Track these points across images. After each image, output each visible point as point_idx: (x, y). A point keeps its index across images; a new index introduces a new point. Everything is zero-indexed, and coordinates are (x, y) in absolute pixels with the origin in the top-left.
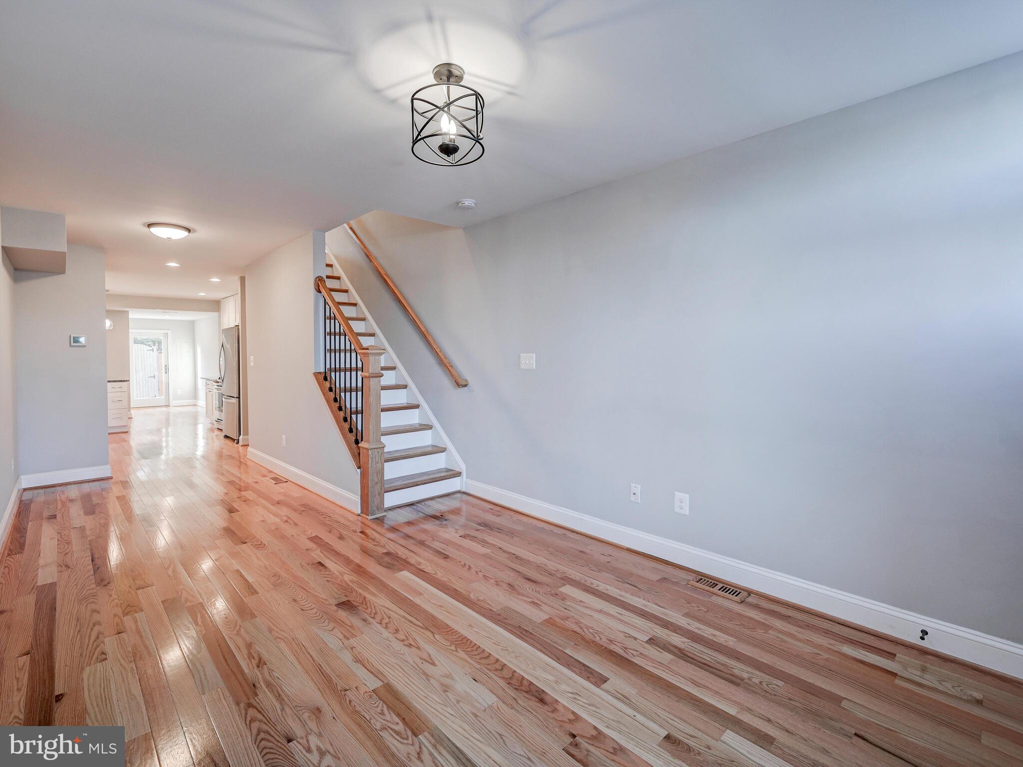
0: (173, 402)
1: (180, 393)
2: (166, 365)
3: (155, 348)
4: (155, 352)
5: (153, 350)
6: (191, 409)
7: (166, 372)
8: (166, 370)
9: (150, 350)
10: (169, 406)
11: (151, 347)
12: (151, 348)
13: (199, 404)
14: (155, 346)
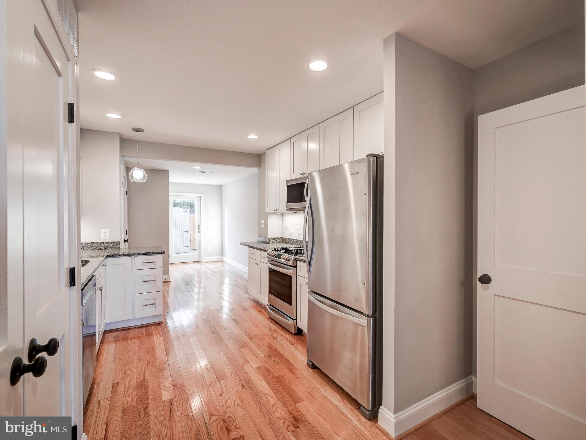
0: (204, 259)
1: (210, 250)
2: (199, 225)
3: (188, 210)
4: (189, 213)
5: (187, 212)
6: (219, 265)
7: (199, 231)
8: (199, 229)
9: (185, 212)
10: (201, 261)
11: (185, 209)
12: (186, 211)
13: (225, 261)
14: (188, 208)
